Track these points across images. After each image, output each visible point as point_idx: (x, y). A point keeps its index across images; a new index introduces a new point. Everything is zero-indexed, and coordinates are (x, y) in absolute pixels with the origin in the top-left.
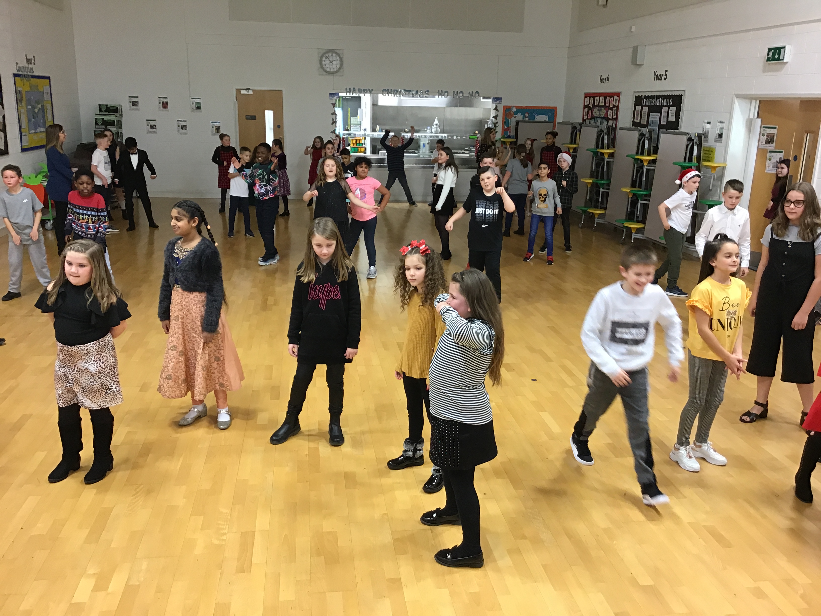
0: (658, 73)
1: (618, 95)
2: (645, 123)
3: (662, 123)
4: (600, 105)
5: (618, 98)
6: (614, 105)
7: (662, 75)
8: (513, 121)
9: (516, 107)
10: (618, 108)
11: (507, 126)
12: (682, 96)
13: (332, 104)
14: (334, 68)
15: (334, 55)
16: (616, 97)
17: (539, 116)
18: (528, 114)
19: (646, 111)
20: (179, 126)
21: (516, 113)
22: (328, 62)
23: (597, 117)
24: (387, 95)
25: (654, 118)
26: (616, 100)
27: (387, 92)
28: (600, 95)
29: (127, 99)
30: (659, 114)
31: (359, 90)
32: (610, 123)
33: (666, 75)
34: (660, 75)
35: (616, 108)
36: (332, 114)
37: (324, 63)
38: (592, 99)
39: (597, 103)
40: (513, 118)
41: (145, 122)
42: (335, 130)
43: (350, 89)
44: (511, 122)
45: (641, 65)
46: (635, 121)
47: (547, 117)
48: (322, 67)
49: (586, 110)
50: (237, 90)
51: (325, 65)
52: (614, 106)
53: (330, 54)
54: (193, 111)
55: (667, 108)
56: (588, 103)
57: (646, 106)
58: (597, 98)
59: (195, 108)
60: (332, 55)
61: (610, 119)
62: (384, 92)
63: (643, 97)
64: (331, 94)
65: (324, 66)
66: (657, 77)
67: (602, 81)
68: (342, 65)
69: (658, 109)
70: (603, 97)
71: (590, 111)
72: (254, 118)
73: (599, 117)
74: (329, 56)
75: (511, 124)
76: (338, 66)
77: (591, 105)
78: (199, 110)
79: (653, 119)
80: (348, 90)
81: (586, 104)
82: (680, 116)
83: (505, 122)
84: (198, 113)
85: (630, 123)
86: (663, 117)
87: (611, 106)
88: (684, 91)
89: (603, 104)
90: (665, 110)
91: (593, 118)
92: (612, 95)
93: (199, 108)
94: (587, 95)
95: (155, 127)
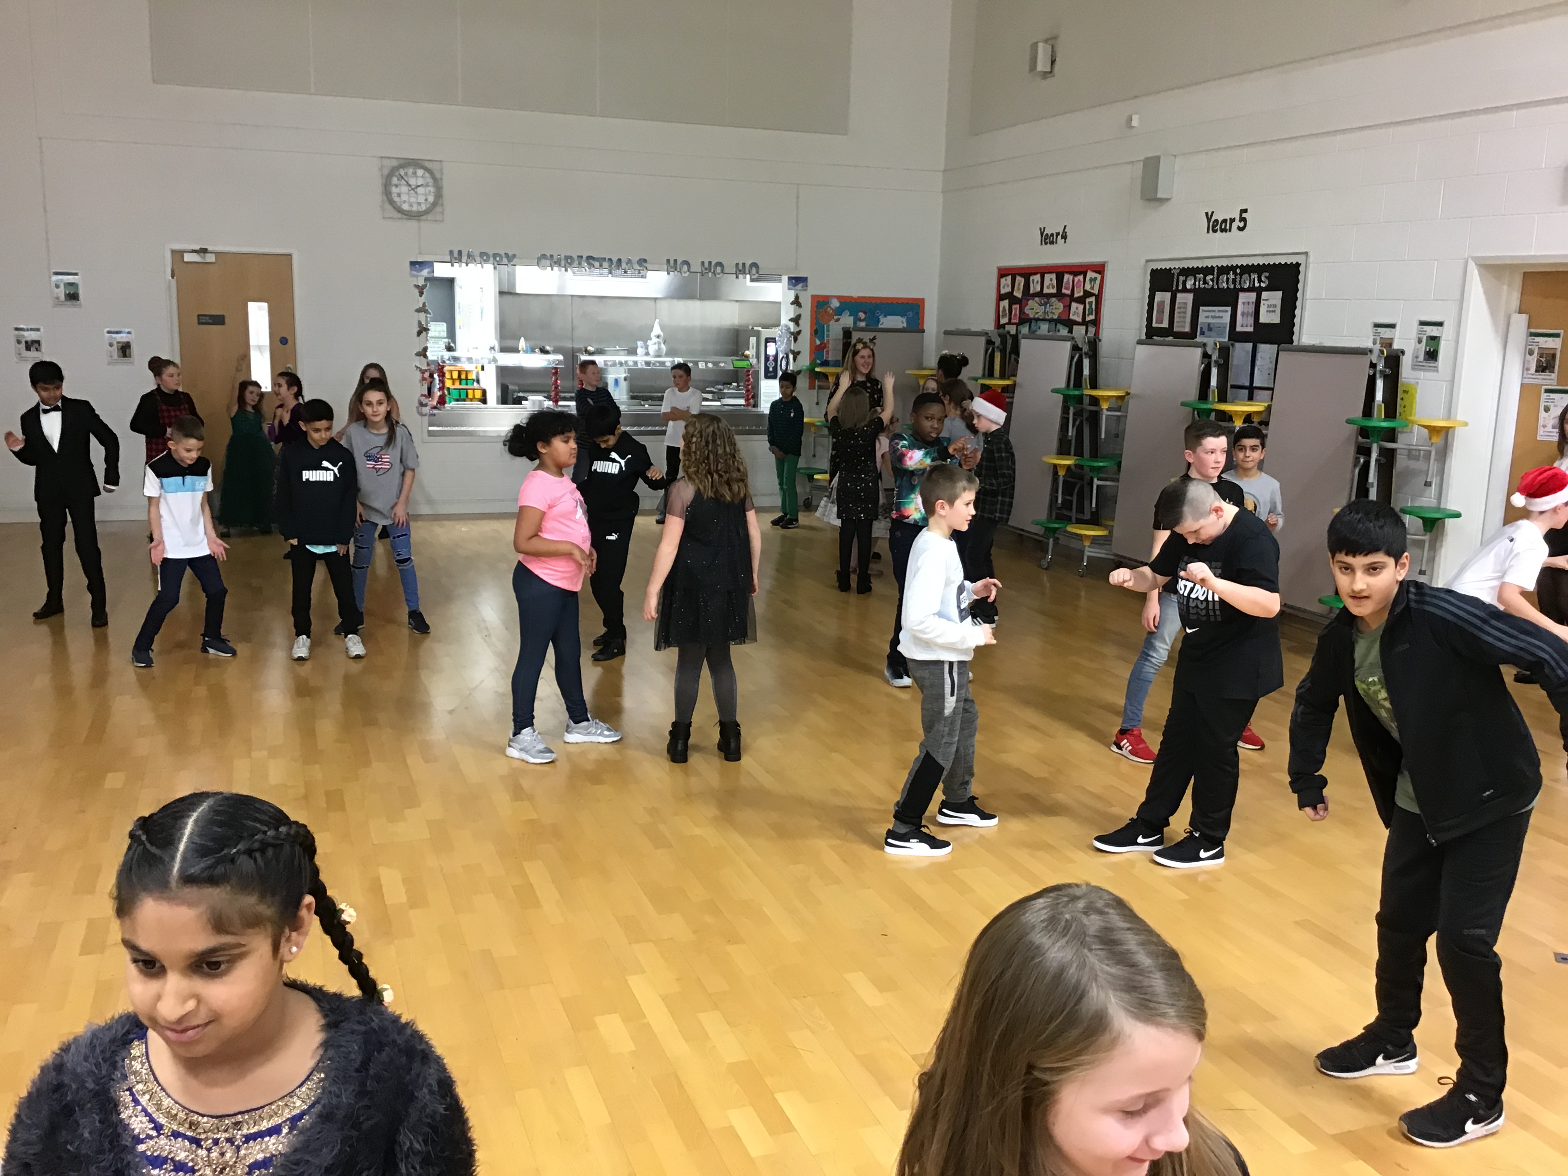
0: (1219, 216)
1: (1100, 269)
2: (1187, 329)
3: (1239, 329)
4: (1046, 291)
5: (1099, 276)
6: (1085, 291)
7: (1232, 220)
8: (835, 330)
9: (838, 297)
10: (1099, 298)
11: (822, 338)
12: (1298, 265)
13: (417, 286)
14: (419, 204)
15: (420, 172)
16: (1090, 275)
17: (889, 317)
18: (865, 313)
19: (1186, 304)
20: (19, 342)
21: (839, 311)
22: (404, 189)
23: (1037, 320)
24: (549, 268)
25: (1213, 317)
26: (1093, 280)
27: (548, 262)
28: (1043, 271)
30: (1229, 309)
31: (482, 254)
32: (1079, 331)
33: (1243, 220)
34: (1225, 221)
35: (1093, 299)
36: (419, 311)
37: (394, 190)
38: (1020, 281)
39: (1035, 288)
40: (832, 323)
42: (425, 349)
43: (460, 252)
44: (828, 331)
45: (1167, 200)
46: (1154, 325)
47: (904, 320)
48: (391, 202)
49: (1005, 303)
50: (173, 252)
51: (399, 195)
52: (1087, 294)
53: (410, 171)
54: (57, 302)
55: (1253, 295)
56: (1009, 289)
57: (1185, 290)
58: (1037, 278)
59: (63, 297)
60: (415, 173)
61: (1078, 323)
62: (543, 262)
63: (1176, 272)
64: (413, 264)
65: (396, 199)
66: (1214, 226)
67: (1047, 239)
68: (439, 196)
69: (1229, 299)
70: (1054, 276)
71: (1016, 307)
72: (219, 320)
73: (1044, 320)
74: (406, 174)
75: (828, 336)
76: (431, 199)
77: (1018, 294)
78: (74, 302)
79: (1210, 320)
80: (456, 255)
81: (1003, 291)
82: (1297, 312)
83: (817, 331)
84: (70, 310)
85: (1140, 329)
86: (1243, 314)
87: (1078, 293)
88: (1306, 253)
89: (1054, 291)
90: (1246, 299)
91: (1024, 320)
92: (1080, 270)
93: (73, 296)
94: (1003, 273)
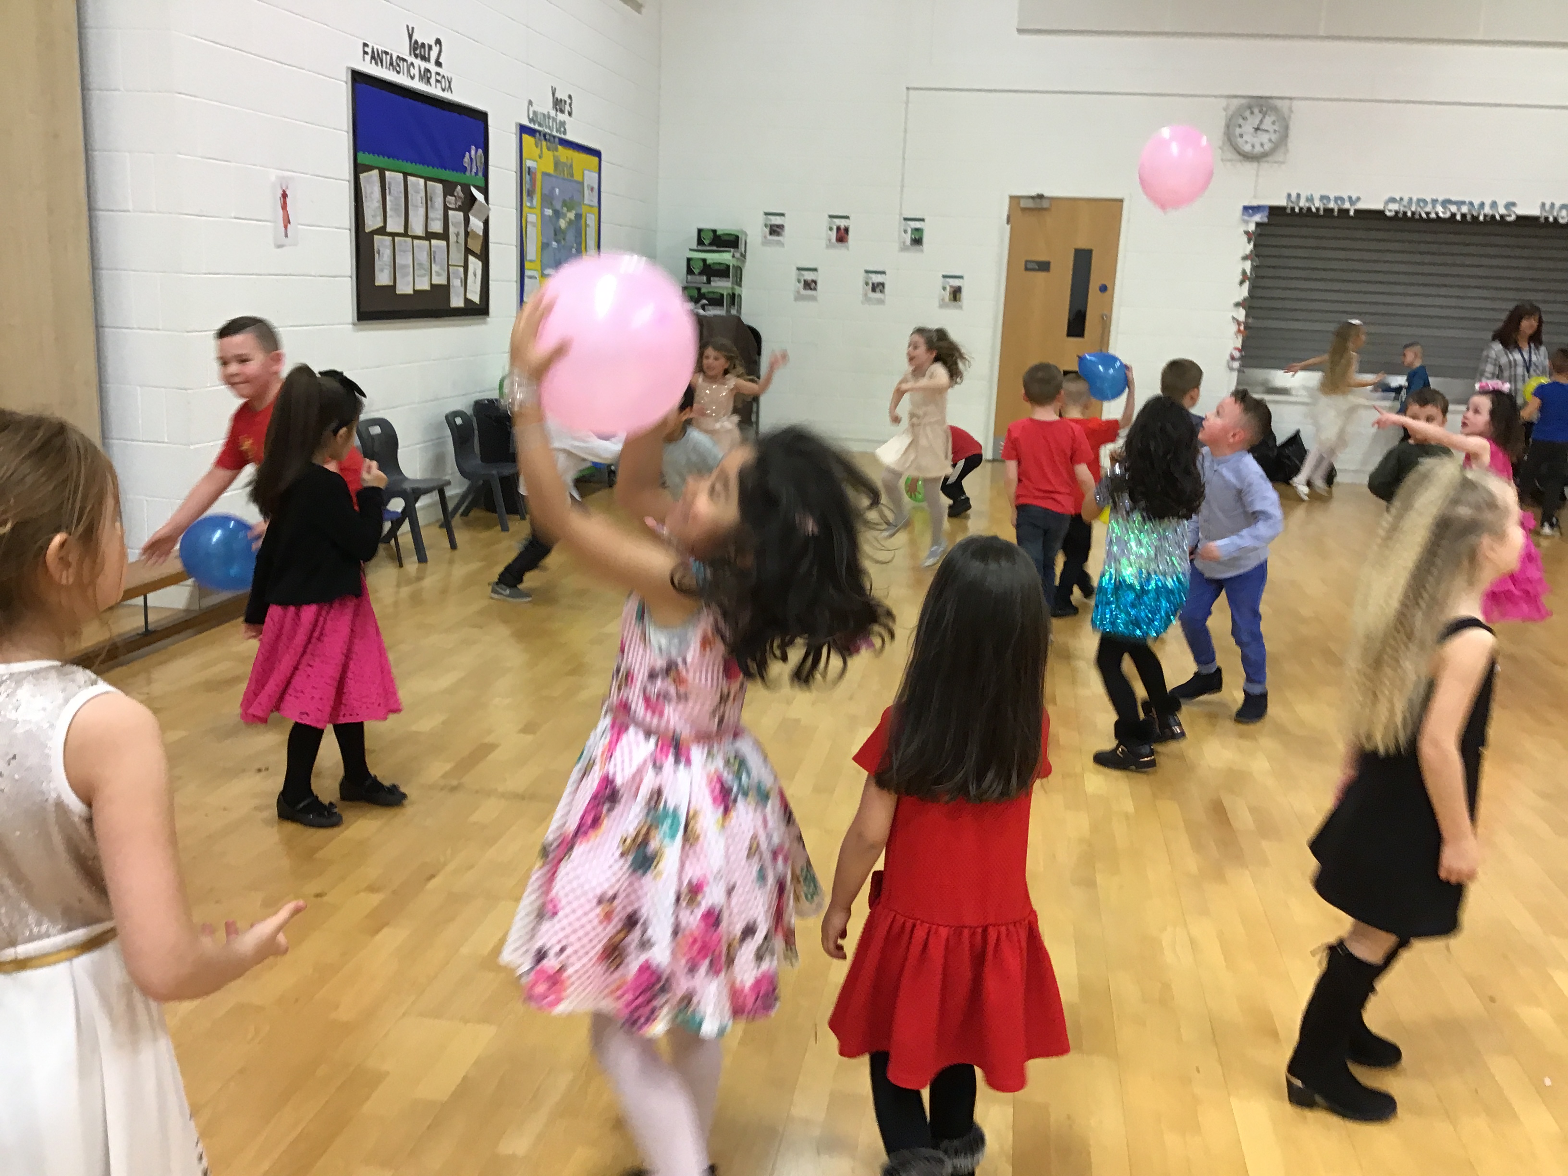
13: (1247, 232)
14: (1262, 144)
15: (1266, 111)
20: (867, 284)
22: (1248, 129)
29: (761, 219)
31: (1323, 197)
36: (1244, 258)
37: (1237, 131)
41: (794, 272)
43: (1298, 196)
48: (1233, 144)
50: (1012, 198)
51: (1241, 136)
53: (1257, 110)
54: (904, 248)
59: (908, 242)
60: (1261, 113)
64: (1246, 208)
65: (1238, 140)
68: (1284, 134)
72: (1044, 267)
74: (1252, 113)
76: (1275, 139)
78: (918, 247)
80: (1294, 198)
84: (913, 254)
93: (917, 242)
95: (814, 284)
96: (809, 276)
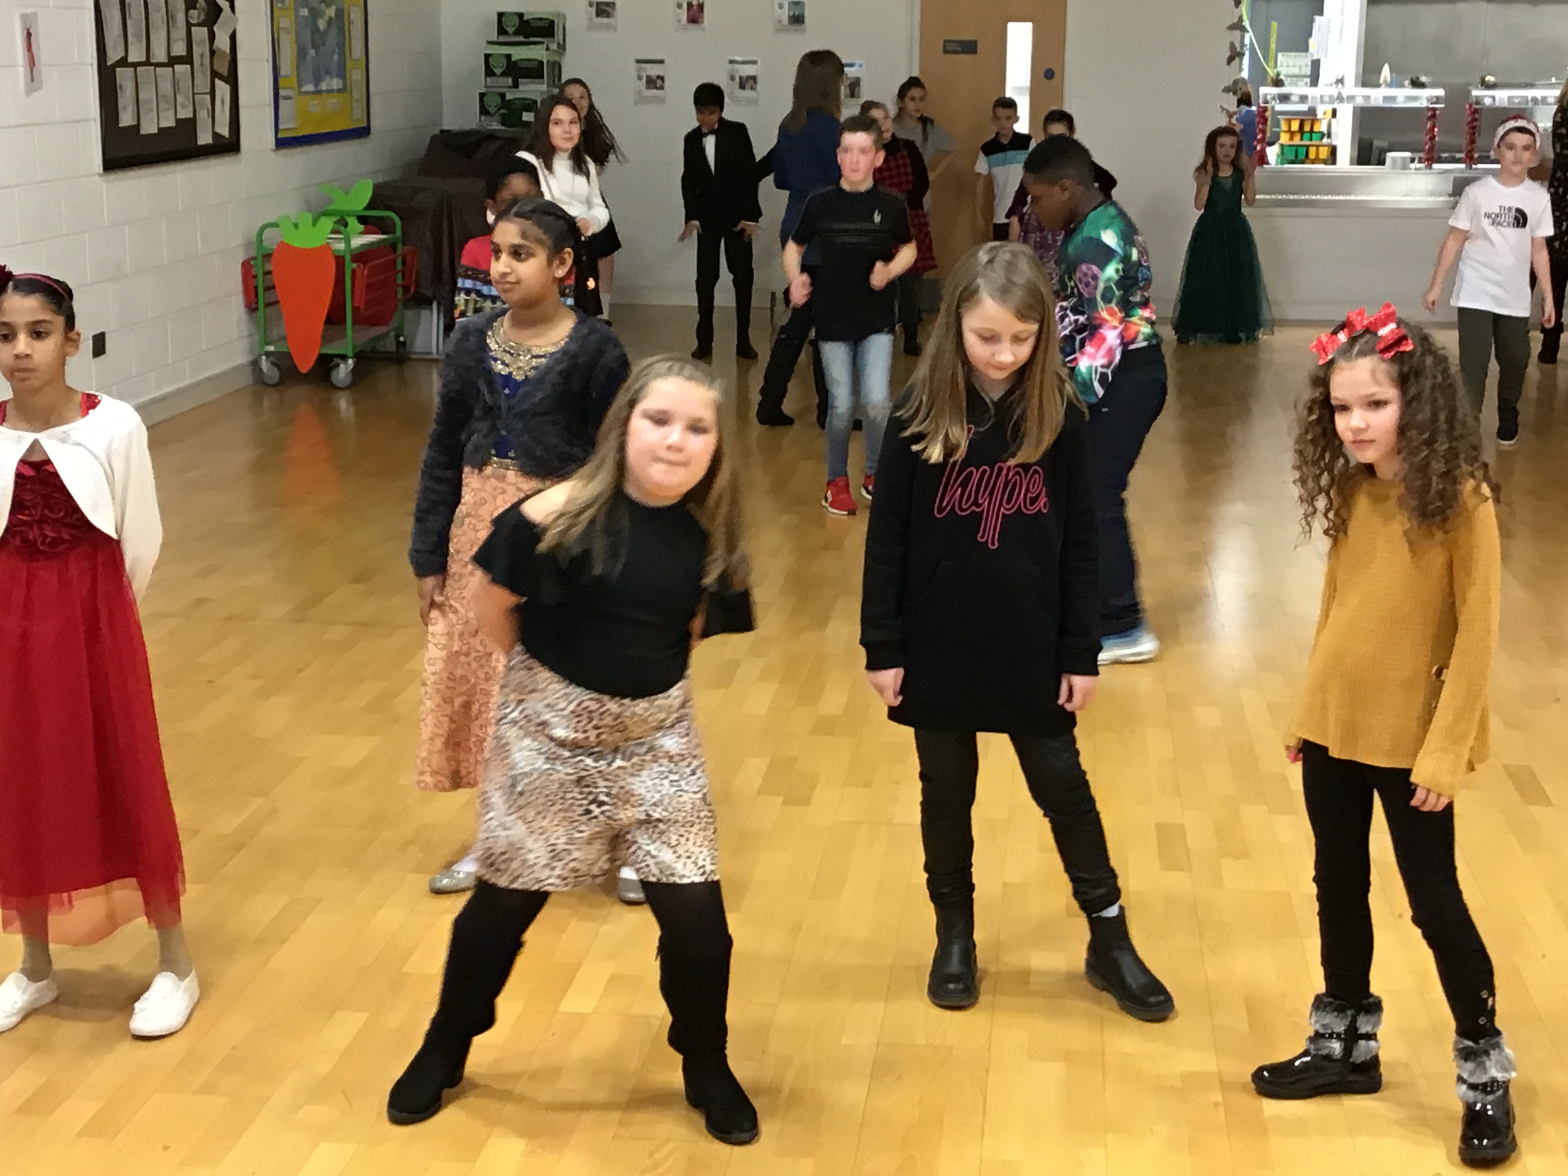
20: (732, 79)
36: (1232, 28)
41: (633, 66)
54: (778, 27)
59: (785, 20)
72: (970, 48)
78: (798, 26)
84: (793, 37)
93: (797, 19)
95: (659, 82)
96: (654, 71)
